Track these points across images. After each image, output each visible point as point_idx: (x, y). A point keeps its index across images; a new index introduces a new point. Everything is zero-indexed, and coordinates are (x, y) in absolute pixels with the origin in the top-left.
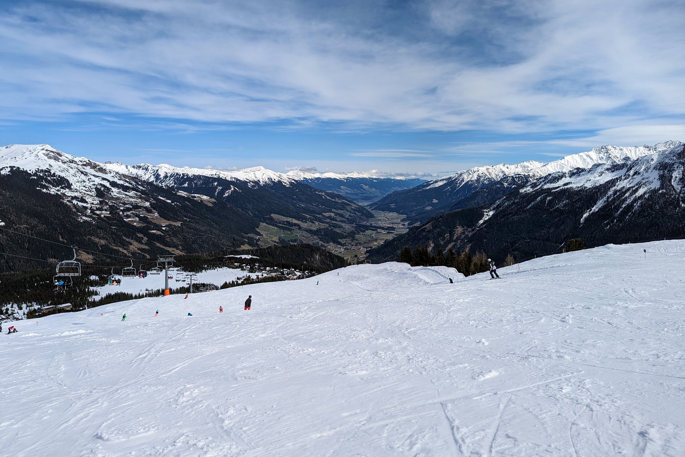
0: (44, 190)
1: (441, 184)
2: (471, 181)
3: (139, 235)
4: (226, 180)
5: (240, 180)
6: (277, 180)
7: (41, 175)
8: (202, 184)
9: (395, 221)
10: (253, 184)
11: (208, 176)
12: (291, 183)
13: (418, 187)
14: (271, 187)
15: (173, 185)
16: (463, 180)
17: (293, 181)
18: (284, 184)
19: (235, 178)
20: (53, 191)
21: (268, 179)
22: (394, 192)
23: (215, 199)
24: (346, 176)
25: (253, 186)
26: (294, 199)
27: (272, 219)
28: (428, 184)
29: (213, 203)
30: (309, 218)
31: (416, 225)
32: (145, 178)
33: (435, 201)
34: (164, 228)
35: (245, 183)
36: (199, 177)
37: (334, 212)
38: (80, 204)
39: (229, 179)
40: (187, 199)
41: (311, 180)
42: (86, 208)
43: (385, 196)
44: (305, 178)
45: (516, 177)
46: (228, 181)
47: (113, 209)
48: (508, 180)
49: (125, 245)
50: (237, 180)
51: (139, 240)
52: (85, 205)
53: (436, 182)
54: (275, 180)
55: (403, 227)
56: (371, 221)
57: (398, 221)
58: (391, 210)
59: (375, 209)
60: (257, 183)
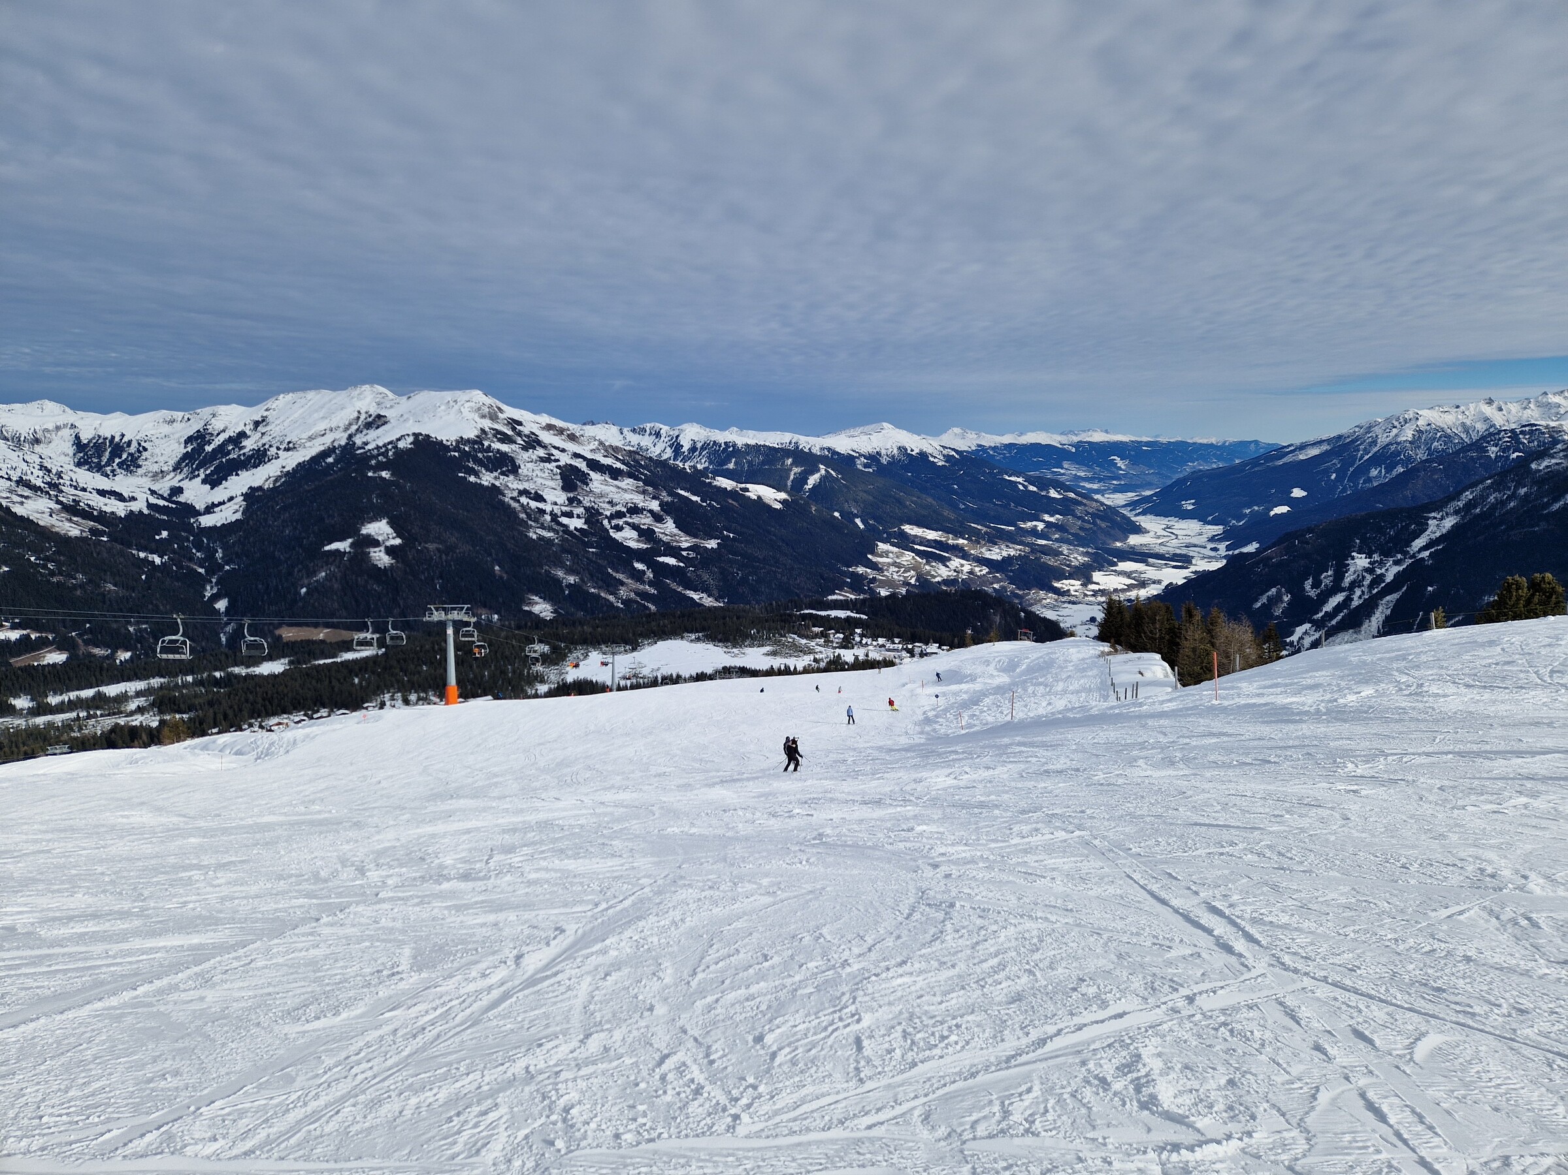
0: (472, 479)
1: (1314, 452)
2: (1398, 443)
3: (639, 566)
4: (810, 453)
5: (838, 454)
6: (916, 451)
7: (467, 449)
8: (763, 463)
9: (1194, 541)
10: (866, 461)
11: (775, 445)
12: (948, 458)
13: (1255, 462)
14: (906, 468)
15: (707, 464)
16: (1374, 442)
17: (954, 453)
18: (932, 459)
19: (829, 449)
20: (487, 479)
21: (899, 448)
22: (1193, 473)
23: (786, 492)
24: (1076, 439)
25: (866, 466)
26: (955, 492)
27: (903, 536)
28: (1281, 451)
29: (784, 502)
30: (986, 533)
31: (1246, 550)
32: (654, 452)
33: (1298, 493)
34: (684, 553)
35: (851, 458)
36: (757, 447)
37: (1043, 521)
38: (534, 504)
39: (816, 451)
40: (733, 494)
41: (994, 448)
42: (542, 512)
43: (1169, 482)
44: (979, 446)
45: (1522, 432)
46: (816, 455)
47: (592, 515)
48: (1500, 439)
49: (612, 585)
50: (834, 453)
51: (638, 576)
52: (541, 505)
53: (1303, 447)
54: (912, 450)
55: (1213, 554)
56: (1134, 540)
57: (1202, 540)
58: (1185, 515)
59: (1143, 513)
60: (874, 458)
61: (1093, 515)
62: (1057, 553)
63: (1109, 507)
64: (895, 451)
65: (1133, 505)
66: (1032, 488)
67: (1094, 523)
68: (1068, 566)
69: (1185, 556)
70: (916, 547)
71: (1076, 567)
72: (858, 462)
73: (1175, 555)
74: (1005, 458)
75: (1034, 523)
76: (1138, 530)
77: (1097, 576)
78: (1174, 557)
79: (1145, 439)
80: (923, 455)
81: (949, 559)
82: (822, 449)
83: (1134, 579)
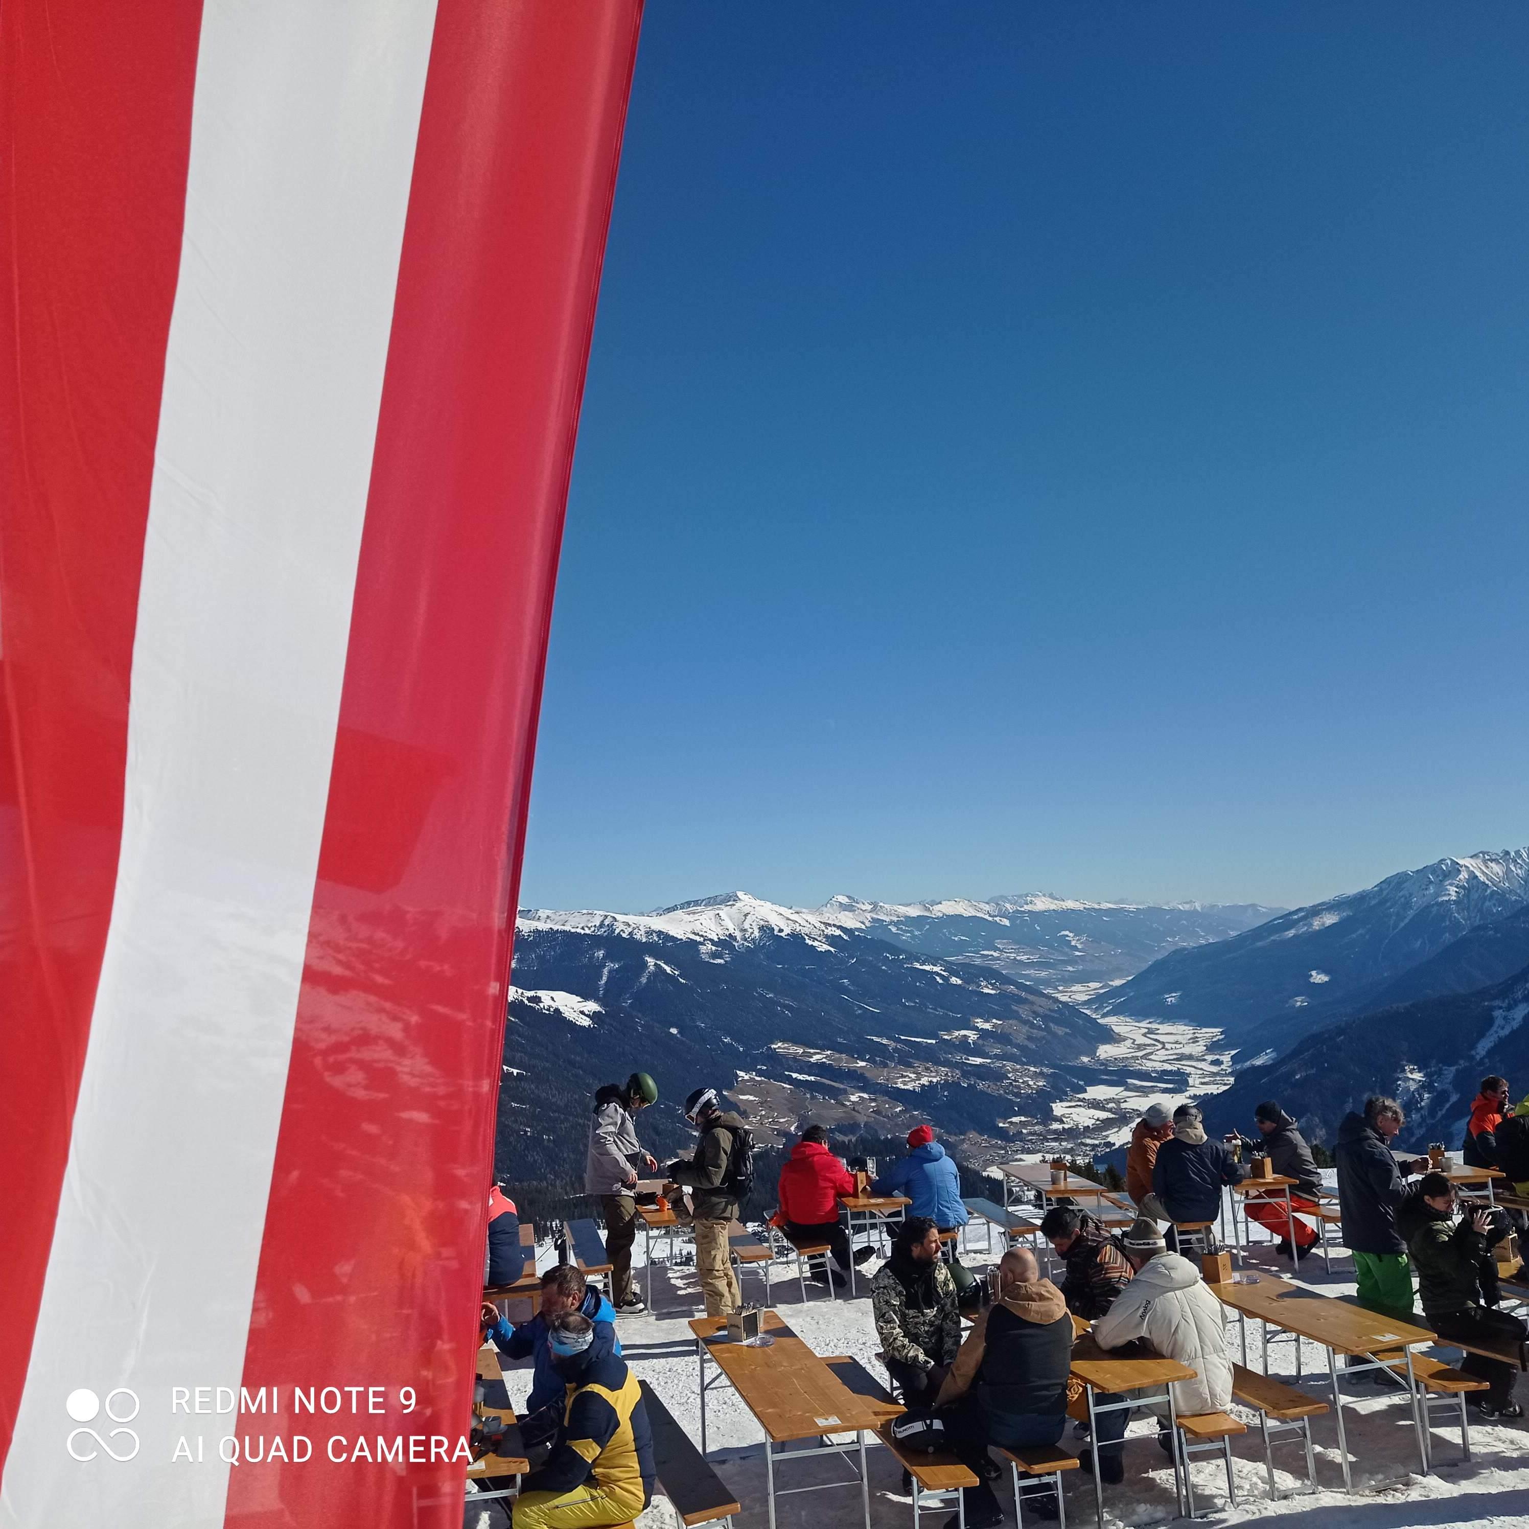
1: (1330, 919)
2: (1440, 905)
4: (631, 940)
5: (674, 939)
6: (787, 931)
8: (562, 958)
9: (1187, 1050)
10: (714, 948)
11: (579, 930)
12: (832, 940)
13: (1256, 934)
14: (773, 956)
16: (1407, 905)
17: (838, 932)
18: (810, 942)
19: (660, 933)
21: (761, 929)
22: (1175, 952)
23: (597, 1000)
24: (1011, 908)
25: (714, 955)
26: (845, 990)
27: (774, 1058)
28: (1287, 920)
29: (594, 1016)
30: (896, 1050)
31: (1258, 1062)
33: (1318, 978)
35: (692, 945)
37: (976, 1029)
39: (640, 936)
41: (898, 924)
43: (1144, 966)
44: (876, 921)
46: (639, 943)
50: (667, 937)
53: (1315, 911)
54: (781, 931)
55: (1214, 1069)
56: (1105, 1051)
57: (1198, 1049)
58: (1170, 1015)
59: (1115, 1012)
60: (725, 943)
61: (1045, 1018)
62: (998, 1076)
63: (1065, 1004)
64: (757, 934)
65: (1098, 1000)
66: (955, 980)
67: (1047, 1029)
68: (1018, 1095)
69: (1178, 1073)
70: (794, 1075)
71: (1029, 1096)
72: (703, 949)
73: (1165, 1072)
74: (913, 937)
75: (963, 1032)
76: (1110, 1037)
77: (1058, 1108)
78: (1163, 1076)
79: (1105, 906)
80: (796, 938)
81: (845, 1092)
82: (649, 933)
83: (1110, 1110)
